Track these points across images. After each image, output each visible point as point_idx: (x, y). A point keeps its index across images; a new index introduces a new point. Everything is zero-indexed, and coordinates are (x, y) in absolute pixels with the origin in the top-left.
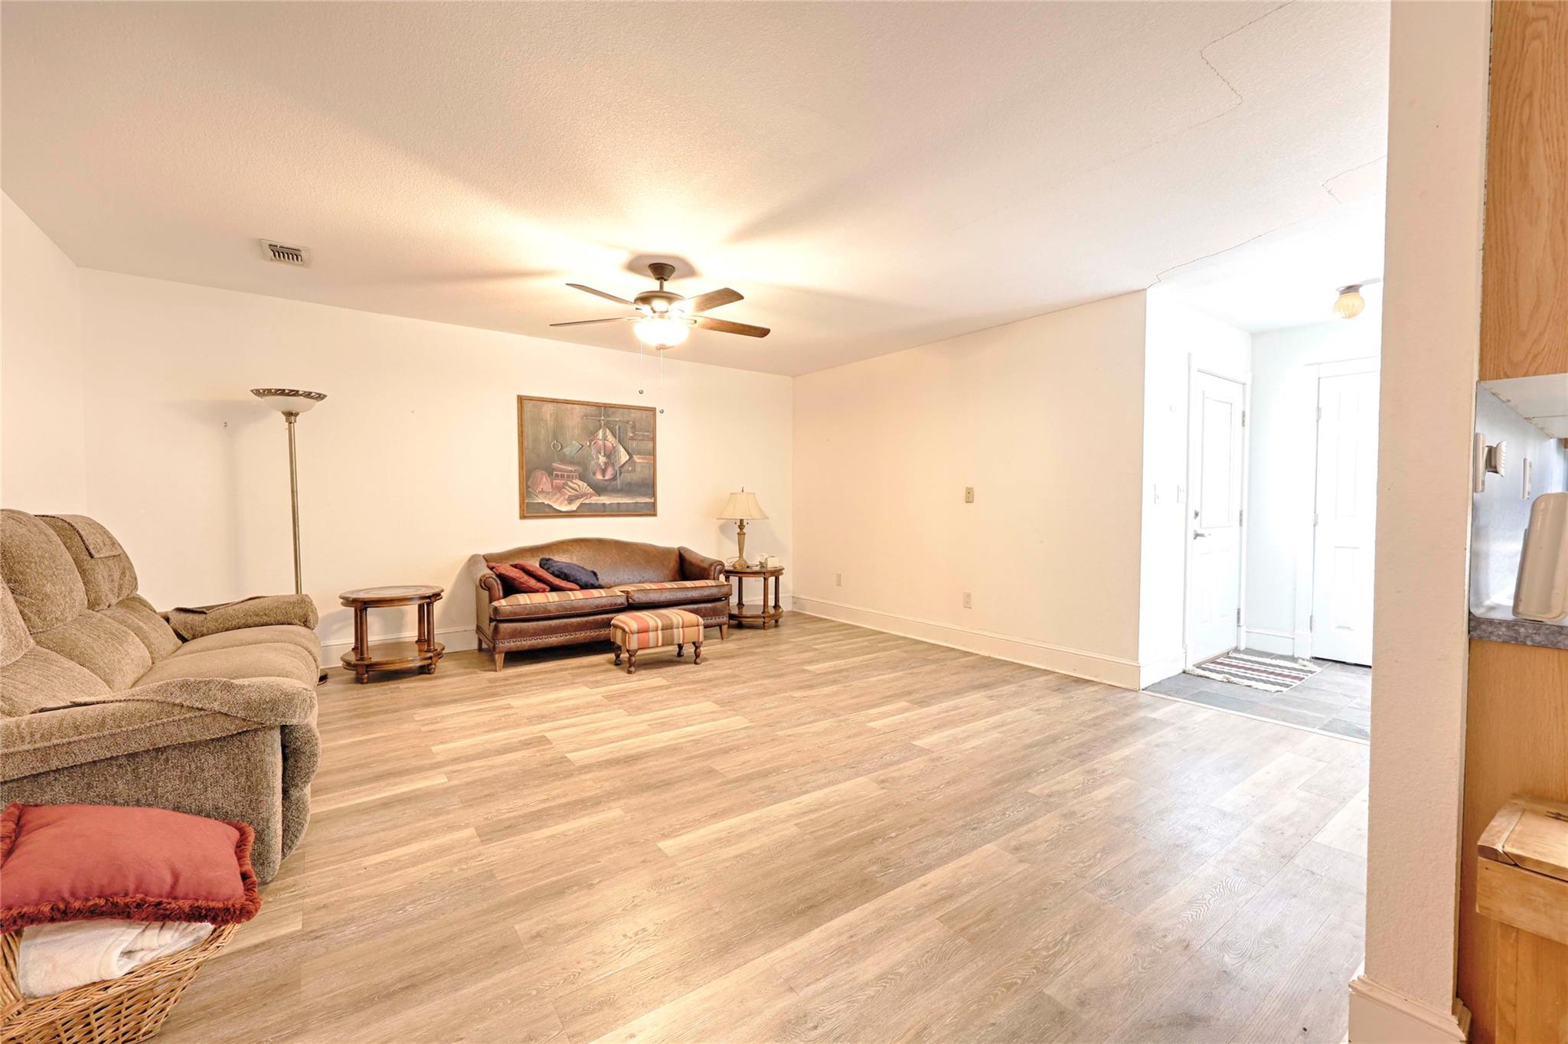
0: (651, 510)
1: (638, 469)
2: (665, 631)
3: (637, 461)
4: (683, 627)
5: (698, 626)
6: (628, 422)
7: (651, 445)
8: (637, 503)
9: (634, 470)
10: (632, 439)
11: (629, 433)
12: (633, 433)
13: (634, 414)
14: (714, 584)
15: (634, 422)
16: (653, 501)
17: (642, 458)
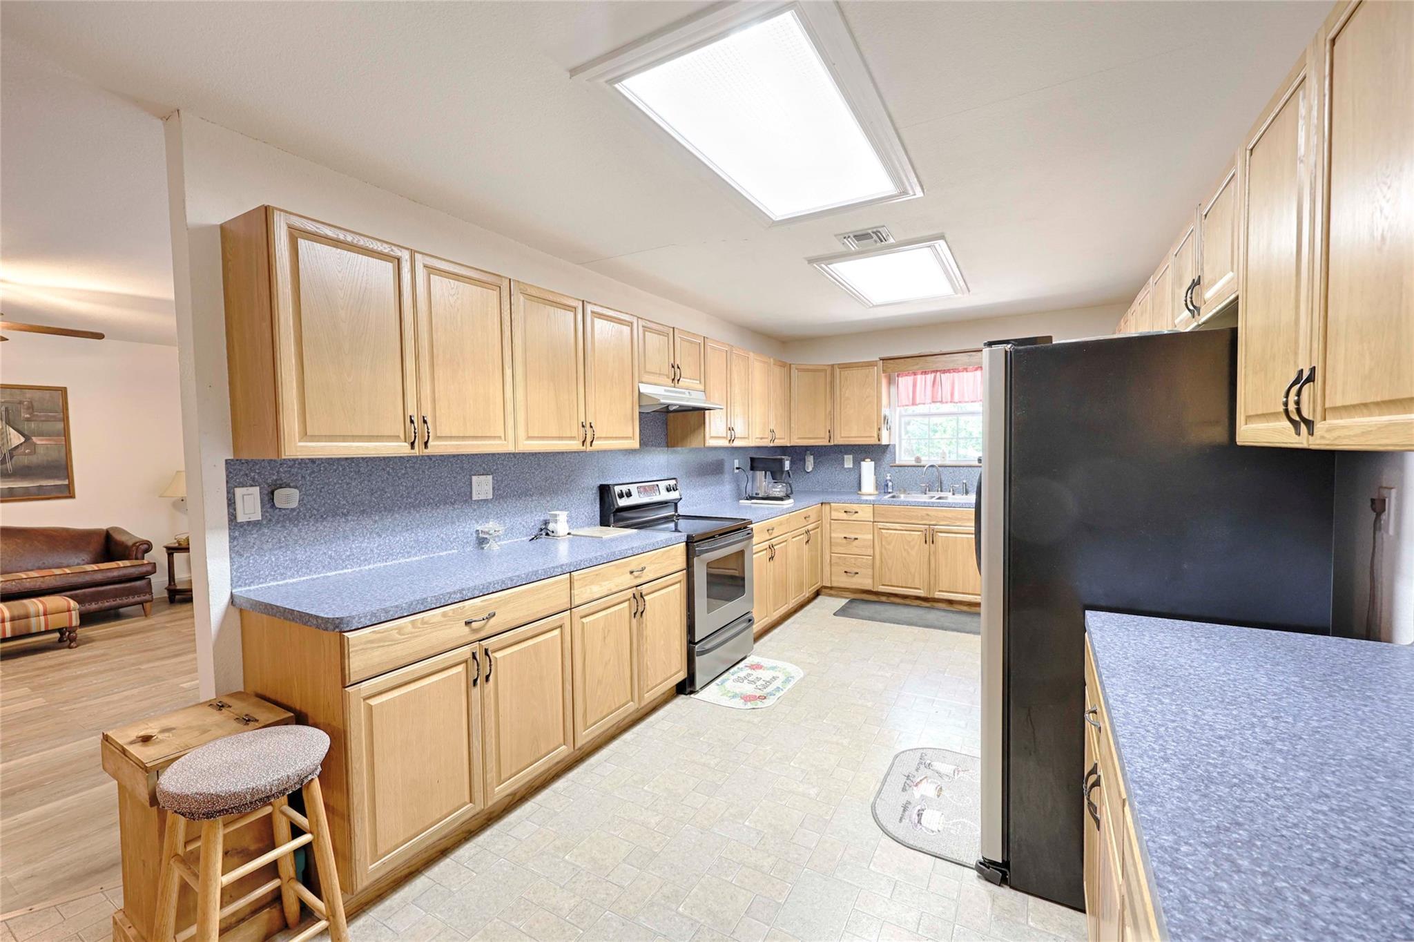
0: (67, 492)
1: (41, 451)
2: (17, 622)
3: (38, 442)
4: (45, 614)
5: (69, 610)
6: (21, 403)
7: (60, 426)
8: (41, 486)
9: (34, 452)
10: (28, 420)
11: (23, 415)
12: (30, 414)
13: (29, 394)
14: (129, 565)
15: (31, 402)
16: (66, 482)
17: (47, 440)
